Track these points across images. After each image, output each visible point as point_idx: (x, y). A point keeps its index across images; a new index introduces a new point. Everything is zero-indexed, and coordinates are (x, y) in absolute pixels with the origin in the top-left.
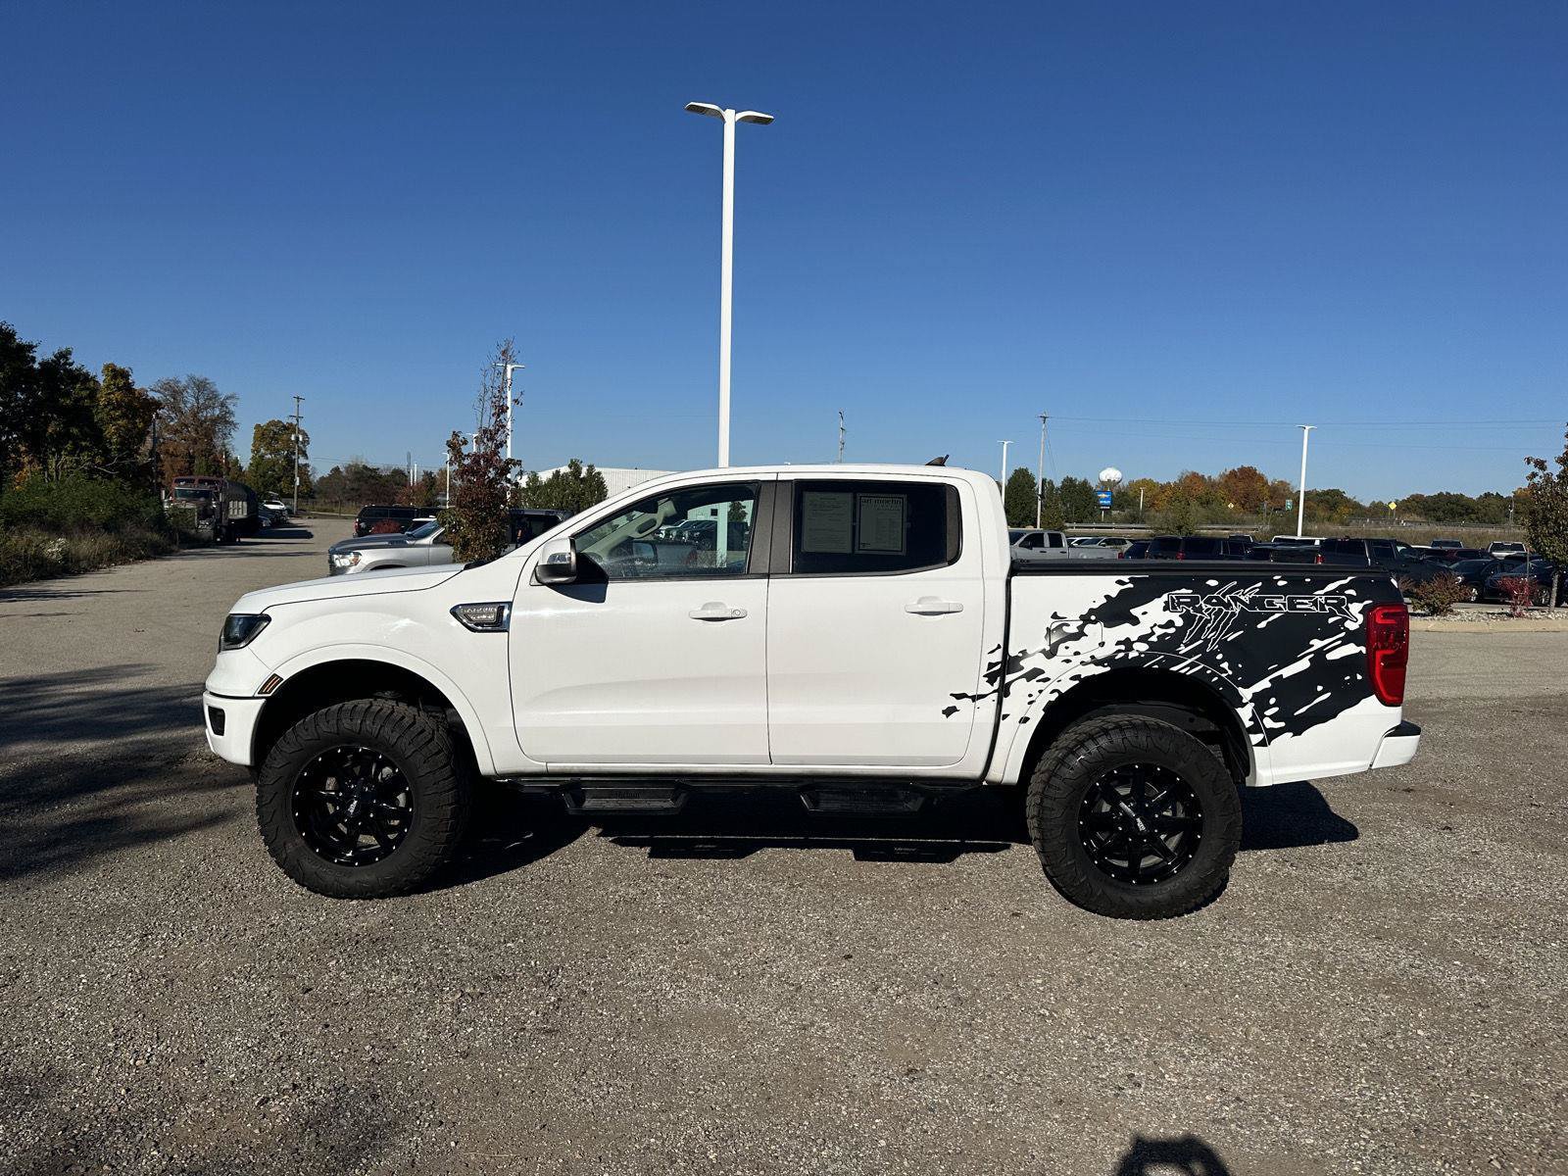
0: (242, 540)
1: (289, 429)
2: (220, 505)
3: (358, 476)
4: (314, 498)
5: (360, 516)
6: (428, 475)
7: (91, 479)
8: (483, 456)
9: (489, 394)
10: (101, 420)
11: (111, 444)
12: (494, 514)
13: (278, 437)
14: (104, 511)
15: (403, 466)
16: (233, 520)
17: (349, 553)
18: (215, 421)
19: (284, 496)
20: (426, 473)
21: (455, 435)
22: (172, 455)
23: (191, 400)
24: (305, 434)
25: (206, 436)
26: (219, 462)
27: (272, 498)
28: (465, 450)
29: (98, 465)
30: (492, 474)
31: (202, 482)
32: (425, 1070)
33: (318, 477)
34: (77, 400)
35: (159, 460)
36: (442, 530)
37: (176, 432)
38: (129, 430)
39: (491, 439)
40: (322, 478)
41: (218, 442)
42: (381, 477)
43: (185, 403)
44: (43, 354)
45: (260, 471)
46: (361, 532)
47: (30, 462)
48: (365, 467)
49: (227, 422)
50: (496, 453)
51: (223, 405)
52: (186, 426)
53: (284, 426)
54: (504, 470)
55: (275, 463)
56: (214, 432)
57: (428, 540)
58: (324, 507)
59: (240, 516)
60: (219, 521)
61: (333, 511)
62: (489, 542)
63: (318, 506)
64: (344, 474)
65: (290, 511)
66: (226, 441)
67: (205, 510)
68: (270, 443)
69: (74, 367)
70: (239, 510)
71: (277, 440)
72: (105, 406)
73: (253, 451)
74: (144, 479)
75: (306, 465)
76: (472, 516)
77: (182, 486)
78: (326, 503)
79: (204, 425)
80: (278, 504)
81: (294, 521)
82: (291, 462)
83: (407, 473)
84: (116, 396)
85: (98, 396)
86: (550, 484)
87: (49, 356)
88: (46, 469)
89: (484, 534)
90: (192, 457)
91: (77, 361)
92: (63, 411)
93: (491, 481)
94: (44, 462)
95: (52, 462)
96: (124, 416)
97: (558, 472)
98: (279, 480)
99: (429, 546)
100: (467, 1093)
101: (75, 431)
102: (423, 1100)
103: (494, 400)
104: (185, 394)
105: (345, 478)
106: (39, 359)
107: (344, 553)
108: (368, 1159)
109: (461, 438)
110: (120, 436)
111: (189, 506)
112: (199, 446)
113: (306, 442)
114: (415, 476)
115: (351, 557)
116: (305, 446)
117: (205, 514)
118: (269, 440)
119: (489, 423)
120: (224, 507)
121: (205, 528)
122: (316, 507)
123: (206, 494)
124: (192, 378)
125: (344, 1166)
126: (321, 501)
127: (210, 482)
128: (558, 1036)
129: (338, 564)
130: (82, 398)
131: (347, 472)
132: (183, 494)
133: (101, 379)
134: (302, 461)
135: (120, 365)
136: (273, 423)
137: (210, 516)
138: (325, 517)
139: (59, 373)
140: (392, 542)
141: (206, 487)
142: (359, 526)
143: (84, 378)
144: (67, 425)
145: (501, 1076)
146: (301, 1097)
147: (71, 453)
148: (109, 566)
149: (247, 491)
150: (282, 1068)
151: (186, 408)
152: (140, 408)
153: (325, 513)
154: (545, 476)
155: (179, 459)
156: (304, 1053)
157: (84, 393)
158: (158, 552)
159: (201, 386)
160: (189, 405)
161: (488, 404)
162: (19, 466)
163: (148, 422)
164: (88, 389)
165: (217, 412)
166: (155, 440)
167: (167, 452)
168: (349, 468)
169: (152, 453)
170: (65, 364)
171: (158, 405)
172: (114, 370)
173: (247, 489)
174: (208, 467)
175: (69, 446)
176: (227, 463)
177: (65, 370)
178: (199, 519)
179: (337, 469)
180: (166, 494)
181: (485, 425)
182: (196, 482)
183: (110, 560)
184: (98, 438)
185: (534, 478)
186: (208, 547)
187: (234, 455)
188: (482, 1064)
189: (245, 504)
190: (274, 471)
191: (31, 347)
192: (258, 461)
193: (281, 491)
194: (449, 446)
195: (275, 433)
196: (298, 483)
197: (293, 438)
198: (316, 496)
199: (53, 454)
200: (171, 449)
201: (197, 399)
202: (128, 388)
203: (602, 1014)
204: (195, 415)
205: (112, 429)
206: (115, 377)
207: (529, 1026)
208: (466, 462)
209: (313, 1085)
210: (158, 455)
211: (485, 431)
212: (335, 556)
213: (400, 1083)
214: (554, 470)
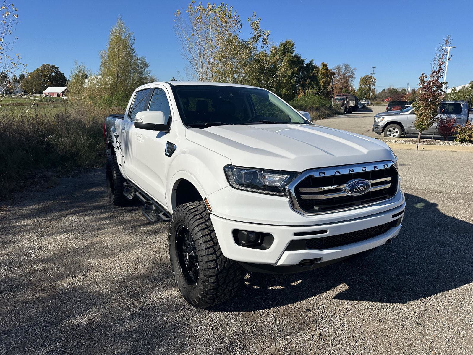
0: (352, 113)
1: (370, 78)
2: (347, 102)
3: (391, 92)
4: (376, 99)
5: (388, 105)
6: (414, 90)
7: (315, 96)
8: (432, 81)
9: (438, 58)
10: (319, 79)
11: (321, 85)
12: (434, 103)
13: (367, 80)
14: (317, 105)
15: (405, 88)
16: (350, 107)
17: (380, 117)
18: (349, 77)
19: (367, 99)
20: (413, 90)
21: (423, 74)
22: (337, 88)
23: (343, 71)
24: (375, 79)
25: (346, 82)
26: (349, 89)
27: (363, 100)
28: (425, 80)
29: (317, 92)
30: (435, 88)
31: (343, 95)
32: (364, 321)
33: (378, 92)
34: (314, 74)
35: (333, 89)
36: (413, 109)
37: (338, 81)
38: (326, 81)
39: (437, 75)
40: (379, 93)
41: (349, 83)
42: (398, 92)
43: (341, 72)
44: (306, 62)
45: (360, 92)
46: (388, 110)
47: (302, 92)
48: (393, 89)
49: (352, 77)
50: (437, 80)
51: (352, 72)
52: (341, 79)
53: (369, 77)
54: (440, 86)
55: (365, 89)
56: (349, 80)
57: (408, 113)
58: (378, 102)
59: (353, 105)
60: (346, 107)
61: (381, 103)
62: (430, 113)
63: (377, 102)
64: (386, 91)
65: (368, 104)
66: (352, 83)
67: (343, 103)
68: (364, 83)
69: (314, 65)
70: (352, 104)
71: (366, 82)
72: (321, 75)
73: (359, 85)
74: (328, 95)
75: (374, 89)
76: (425, 104)
77: (337, 97)
78: (379, 101)
79: (346, 78)
80: (365, 101)
81: (368, 107)
82: (370, 88)
83: (407, 90)
84: (324, 72)
85: (319, 72)
86: (460, 91)
87: (308, 62)
88: (305, 94)
89: (429, 111)
90: (342, 88)
91: (314, 63)
92: (310, 77)
93: (434, 91)
94: (305, 92)
95: (307, 91)
96: (325, 77)
97: (464, 87)
98: (366, 94)
99: (408, 115)
100: (378, 339)
101: (312, 83)
102: (360, 335)
103: (439, 60)
104: (342, 69)
105: (386, 93)
106: (306, 63)
107: (379, 117)
108: (334, 351)
109: (425, 75)
110: (323, 83)
111: (339, 103)
112: (344, 85)
113: (375, 82)
114: (409, 91)
115: (381, 118)
116: (375, 83)
117: (343, 105)
118: (364, 82)
119: (436, 69)
120: (348, 103)
121: (342, 109)
122: (376, 102)
123: (343, 99)
124: (344, 64)
125: (326, 350)
126: (378, 100)
127: (345, 95)
128: (422, 328)
129: (377, 121)
130: (315, 73)
131: (387, 90)
132: (337, 99)
133: (320, 67)
134: (373, 88)
135: (325, 63)
136: (366, 76)
137: (344, 106)
138: (378, 105)
139: (310, 67)
140: (395, 114)
141: (344, 97)
142: (388, 108)
143: (315, 67)
144: (311, 81)
145: (393, 337)
146: (319, 314)
147: (311, 89)
148: (315, 120)
149: (355, 98)
150: (317, 299)
151: (341, 74)
152: (329, 75)
153: (378, 104)
154: (458, 88)
155: (338, 89)
156: (324, 296)
157: (316, 72)
158: (328, 116)
159: (346, 66)
160: (342, 73)
161: (437, 62)
162: (299, 93)
163: (331, 78)
164: (316, 70)
165: (350, 74)
166: (332, 84)
167: (335, 87)
168: (388, 89)
169: (331, 88)
170: (312, 64)
171: (334, 73)
172: (324, 64)
173: (355, 97)
174: (346, 91)
175: (311, 87)
176: (351, 89)
177: (312, 66)
178: (341, 107)
179: (384, 90)
180: (333, 99)
181: (435, 70)
182: (341, 96)
183: (316, 119)
184: (317, 84)
185: (454, 89)
186: (342, 115)
187: (354, 87)
188: (387, 328)
189: (354, 102)
190: (365, 91)
191: (304, 60)
192: (360, 88)
193: (366, 97)
194: (420, 79)
195: (366, 79)
196: (371, 95)
197: (371, 81)
198: (377, 99)
199: (307, 89)
200: (337, 86)
201: (345, 71)
202: (327, 69)
203: (445, 325)
204: (344, 76)
205: (322, 81)
206: (324, 66)
207: (410, 318)
208: (425, 84)
209: (324, 311)
210: (333, 88)
211: (434, 72)
212: (376, 118)
213: (353, 323)
214: (463, 86)
